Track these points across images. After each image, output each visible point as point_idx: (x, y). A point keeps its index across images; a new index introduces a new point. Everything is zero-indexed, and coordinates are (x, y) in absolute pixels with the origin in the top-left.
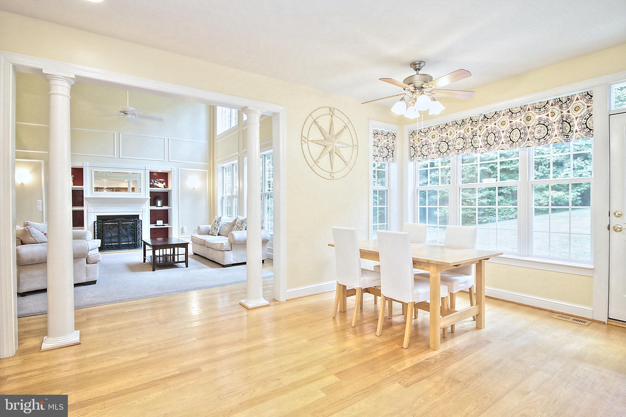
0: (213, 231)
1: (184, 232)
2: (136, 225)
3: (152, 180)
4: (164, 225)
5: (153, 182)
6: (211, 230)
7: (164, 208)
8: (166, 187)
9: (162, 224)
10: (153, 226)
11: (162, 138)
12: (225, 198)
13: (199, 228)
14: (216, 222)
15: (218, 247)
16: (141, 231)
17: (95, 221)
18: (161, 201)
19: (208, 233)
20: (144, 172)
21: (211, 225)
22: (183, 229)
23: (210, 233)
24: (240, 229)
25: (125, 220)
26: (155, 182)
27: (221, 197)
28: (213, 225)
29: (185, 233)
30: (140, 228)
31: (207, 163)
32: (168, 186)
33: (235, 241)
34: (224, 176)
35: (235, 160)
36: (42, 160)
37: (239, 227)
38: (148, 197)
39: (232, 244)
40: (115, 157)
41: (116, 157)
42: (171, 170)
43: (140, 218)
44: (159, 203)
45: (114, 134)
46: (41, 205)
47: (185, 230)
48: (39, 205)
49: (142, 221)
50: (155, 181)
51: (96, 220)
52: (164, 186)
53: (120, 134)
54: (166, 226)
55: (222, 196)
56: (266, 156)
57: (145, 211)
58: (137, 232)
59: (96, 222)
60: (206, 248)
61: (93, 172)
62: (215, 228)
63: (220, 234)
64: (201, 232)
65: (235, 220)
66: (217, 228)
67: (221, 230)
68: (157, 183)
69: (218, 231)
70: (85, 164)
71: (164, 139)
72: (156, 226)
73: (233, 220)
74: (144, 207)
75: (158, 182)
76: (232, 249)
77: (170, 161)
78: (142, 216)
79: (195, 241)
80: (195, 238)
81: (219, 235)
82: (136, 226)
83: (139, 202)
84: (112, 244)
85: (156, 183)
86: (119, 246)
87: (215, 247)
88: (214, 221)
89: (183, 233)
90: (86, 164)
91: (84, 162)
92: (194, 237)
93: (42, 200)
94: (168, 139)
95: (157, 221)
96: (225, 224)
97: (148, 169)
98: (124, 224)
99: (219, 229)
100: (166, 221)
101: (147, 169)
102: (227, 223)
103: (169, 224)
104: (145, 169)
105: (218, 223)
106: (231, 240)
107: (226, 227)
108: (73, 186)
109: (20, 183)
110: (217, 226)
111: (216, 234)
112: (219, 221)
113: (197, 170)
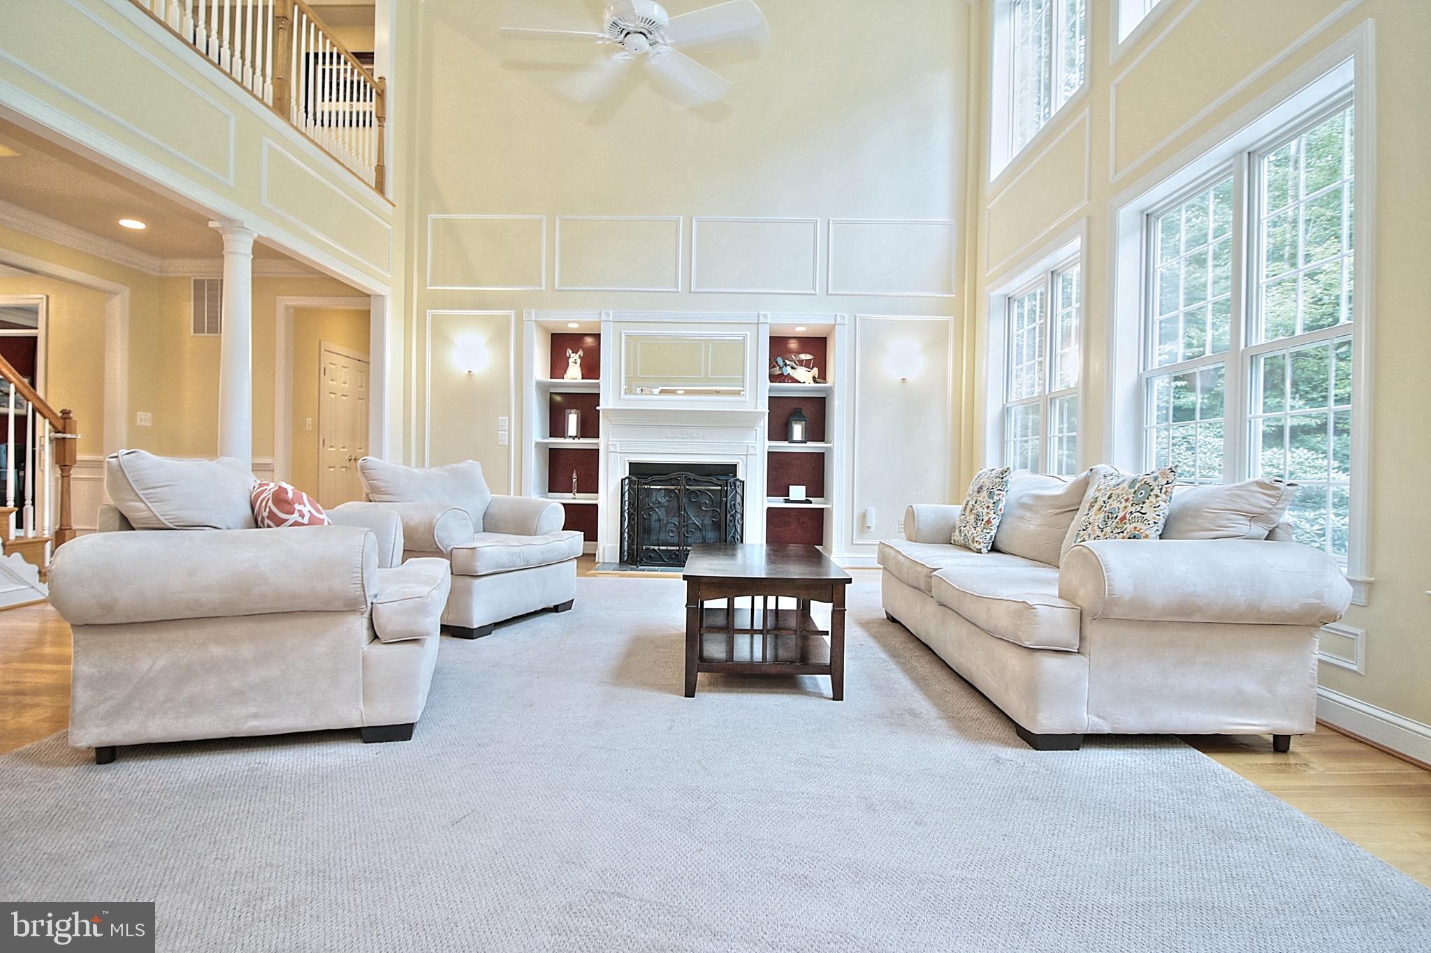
0: (970, 531)
1: (869, 527)
2: (724, 494)
3: (780, 360)
4: (810, 502)
5: (781, 363)
6: (958, 524)
7: (813, 446)
8: (818, 380)
9: (804, 498)
10: (778, 502)
11: (808, 222)
12: (1017, 414)
13: (911, 514)
14: (985, 493)
15: (1002, 620)
16: (742, 515)
17: (623, 477)
18: (804, 422)
19: (946, 537)
20: (756, 329)
21: (961, 507)
22: (864, 516)
23: (956, 536)
24: (1129, 527)
25: (697, 477)
26: (786, 365)
27: (1001, 407)
28: (970, 505)
29: (872, 529)
30: (737, 505)
31: (950, 292)
32: (825, 379)
33: (1113, 602)
34: (1015, 331)
35: (1070, 239)
36: (512, 309)
37: (1124, 518)
38: (764, 410)
39: (1087, 620)
40: (678, 292)
41: (680, 290)
42: (836, 328)
43: (740, 476)
44: (798, 430)
45: (677, 222)
46: (506, 429)
47: (872, 520)
48: (501, 428)
49: (743, 482)
50: (788, 362)
51: (627, 475)
52: (814, 377)
53: (694, 220)
54: (816, 503)
55: (1004, 406)
56: (1263, 156)
57: (753, 453)
58: (729, 516)
59: (627, 481)
60: (931, 607)
61: (623, 335)
62: (978, 518)
63: (1000, 546)
64: (918, 528)
65: (1076, 484)
66: (986, 519)
67: (1004, 526)
68: (793, 368)
69: (993, 533)
70: (604, 317)
71: (815, 224)
72: (787, 501)
73: (1067, 485)
74: (750, 441)
75: (794, 365)
76: (1088, 646)
77: (830, 292)
78: (745, 467)
79: (892, 567)
80: (892, 552)
81: (994, 549)
82: (724, 499)
83: (736, 422)
84: (661, 548)
85: (789, 368)
86: (677, 555)
87: (979, 612)
88: (973, 488)
89: (866, 529)
90: (608, 315)
91: (603, 311)
92: (888, 549)
93: (510, 414)
94: (826, 221)
95: (791, 488)
96: (1026, 500)
97: (766, 324)
98: (694, 492)
99: (996, 522)
100: (817, 487)
101: (762, 323)
102: (1038, 497)
103: (827, 499)
104: (756, 322)
105: (991, 494)
106: (1082, 592)
107: (1028, 515)
108: (580, 380)
109: (466, 372)
110: (988, 507)
111: (982, 544)
112: (995, 490)
113: (914, 318)
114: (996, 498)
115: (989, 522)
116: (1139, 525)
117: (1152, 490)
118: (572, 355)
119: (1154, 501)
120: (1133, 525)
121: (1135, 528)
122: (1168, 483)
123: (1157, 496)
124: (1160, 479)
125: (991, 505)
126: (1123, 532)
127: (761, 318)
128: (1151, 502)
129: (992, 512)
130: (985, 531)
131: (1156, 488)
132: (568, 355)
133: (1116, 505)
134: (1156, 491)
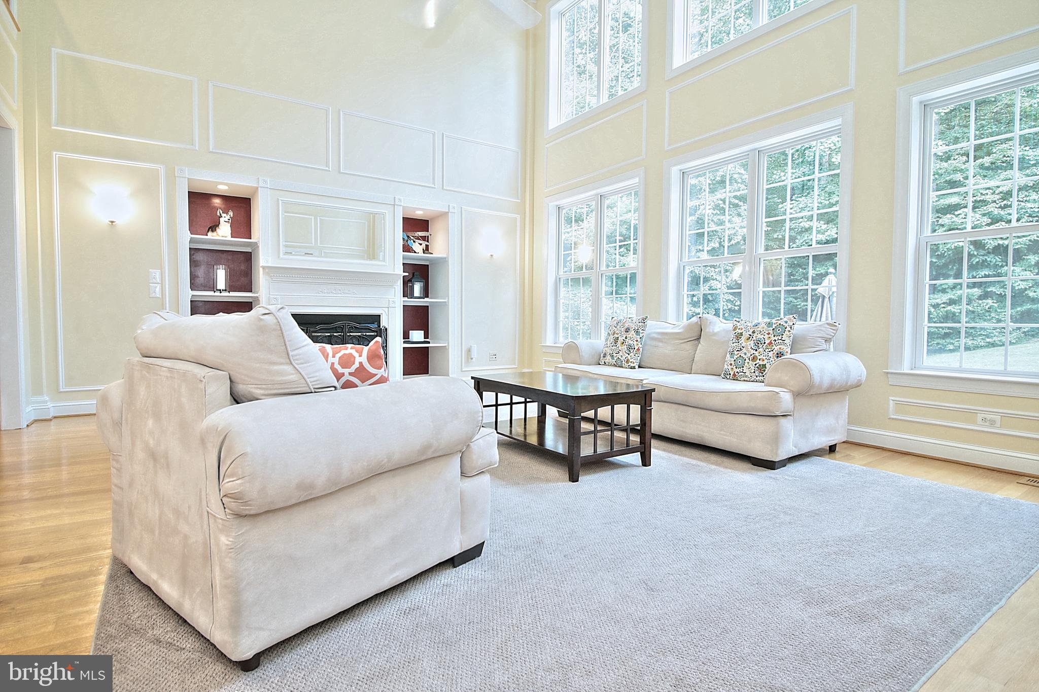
1: (472, 359)
3: (408, 235)
4: (428, 342)
8: (425, 251)
9: (423, 340)
10: (408, 343)
11: (430, 133)
13: (573, 347)
16: (387, 355)
18: (422, 283)
19: (596, 361)
20: (392, 210)
22: (469, 351)
26: (409, 239)
31: (518, 199)
36: (162, 164)
38: (400, 272)
39: (795, 396)
40: (328, 170)
41: (330, 170)
42: (448, 211)
43: (383, 323)
44: (417, 290)
45: (327, 111)
46: (158, 280)
48: (154, 281)
49: (386, 329)
50: (411, 237)
52: (423, 249)
53: (341, 113)
54: (432, 343)
55: (556, 277)
57: (393, 305)
61: (281, 203)
65: (691, 325)
67: (644, 351)
68: (413, 242)
69: (640, 356)
70: (261, 184)
71: (434, 135)
73: (681, 326)
74: (391, 297)
75: (415, 239)
77: (444, 187)
78: (387, 317)
83: (380, 283)
85: (411, 242)
90: (265, 181)
91: (261, 178)
93: (161, 268)
94: (441, 133)
95: (413, 332)
96: (658, 336)
97: (401, 205)
98: (355, 337)
99: (641, 350)
101: (397, 205)
103: (435, 340)
104: (394, 205)
105: (637, 333)
106: (792, 383)
107: (661, 344)
108: (229, 238)
109: (107, 221)
110: (637, 341)
111: (636, 363)
112: (640, 330)
113: (498, 213)
114: (641, 335)
115: (638, 349)
116: (782, 347)
117: (786, 328)
118: (224, 215)
119: (788, 334)
120: (780, 346)
121: (780, 348)
122: (793, 324)
123: (789, 331)
124: (789, 322)
125: (639, 340)
126: (772, 351)
127: (397, 201)
128: (787, 334)
129: (640, 344)
130: (637, 355)
131: (788, 327)
132: (218, 214)
133: (760, 336)
134: (788, 329)
